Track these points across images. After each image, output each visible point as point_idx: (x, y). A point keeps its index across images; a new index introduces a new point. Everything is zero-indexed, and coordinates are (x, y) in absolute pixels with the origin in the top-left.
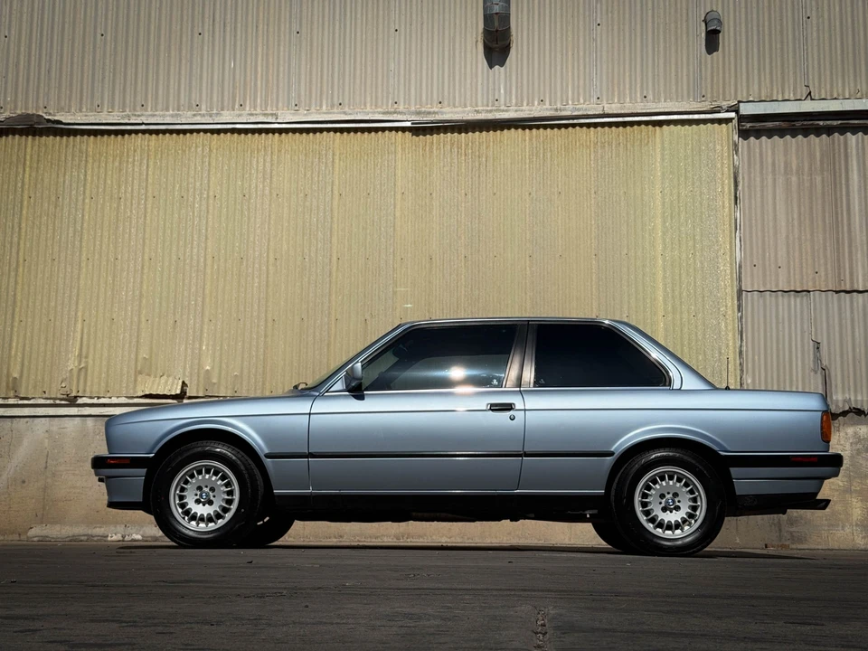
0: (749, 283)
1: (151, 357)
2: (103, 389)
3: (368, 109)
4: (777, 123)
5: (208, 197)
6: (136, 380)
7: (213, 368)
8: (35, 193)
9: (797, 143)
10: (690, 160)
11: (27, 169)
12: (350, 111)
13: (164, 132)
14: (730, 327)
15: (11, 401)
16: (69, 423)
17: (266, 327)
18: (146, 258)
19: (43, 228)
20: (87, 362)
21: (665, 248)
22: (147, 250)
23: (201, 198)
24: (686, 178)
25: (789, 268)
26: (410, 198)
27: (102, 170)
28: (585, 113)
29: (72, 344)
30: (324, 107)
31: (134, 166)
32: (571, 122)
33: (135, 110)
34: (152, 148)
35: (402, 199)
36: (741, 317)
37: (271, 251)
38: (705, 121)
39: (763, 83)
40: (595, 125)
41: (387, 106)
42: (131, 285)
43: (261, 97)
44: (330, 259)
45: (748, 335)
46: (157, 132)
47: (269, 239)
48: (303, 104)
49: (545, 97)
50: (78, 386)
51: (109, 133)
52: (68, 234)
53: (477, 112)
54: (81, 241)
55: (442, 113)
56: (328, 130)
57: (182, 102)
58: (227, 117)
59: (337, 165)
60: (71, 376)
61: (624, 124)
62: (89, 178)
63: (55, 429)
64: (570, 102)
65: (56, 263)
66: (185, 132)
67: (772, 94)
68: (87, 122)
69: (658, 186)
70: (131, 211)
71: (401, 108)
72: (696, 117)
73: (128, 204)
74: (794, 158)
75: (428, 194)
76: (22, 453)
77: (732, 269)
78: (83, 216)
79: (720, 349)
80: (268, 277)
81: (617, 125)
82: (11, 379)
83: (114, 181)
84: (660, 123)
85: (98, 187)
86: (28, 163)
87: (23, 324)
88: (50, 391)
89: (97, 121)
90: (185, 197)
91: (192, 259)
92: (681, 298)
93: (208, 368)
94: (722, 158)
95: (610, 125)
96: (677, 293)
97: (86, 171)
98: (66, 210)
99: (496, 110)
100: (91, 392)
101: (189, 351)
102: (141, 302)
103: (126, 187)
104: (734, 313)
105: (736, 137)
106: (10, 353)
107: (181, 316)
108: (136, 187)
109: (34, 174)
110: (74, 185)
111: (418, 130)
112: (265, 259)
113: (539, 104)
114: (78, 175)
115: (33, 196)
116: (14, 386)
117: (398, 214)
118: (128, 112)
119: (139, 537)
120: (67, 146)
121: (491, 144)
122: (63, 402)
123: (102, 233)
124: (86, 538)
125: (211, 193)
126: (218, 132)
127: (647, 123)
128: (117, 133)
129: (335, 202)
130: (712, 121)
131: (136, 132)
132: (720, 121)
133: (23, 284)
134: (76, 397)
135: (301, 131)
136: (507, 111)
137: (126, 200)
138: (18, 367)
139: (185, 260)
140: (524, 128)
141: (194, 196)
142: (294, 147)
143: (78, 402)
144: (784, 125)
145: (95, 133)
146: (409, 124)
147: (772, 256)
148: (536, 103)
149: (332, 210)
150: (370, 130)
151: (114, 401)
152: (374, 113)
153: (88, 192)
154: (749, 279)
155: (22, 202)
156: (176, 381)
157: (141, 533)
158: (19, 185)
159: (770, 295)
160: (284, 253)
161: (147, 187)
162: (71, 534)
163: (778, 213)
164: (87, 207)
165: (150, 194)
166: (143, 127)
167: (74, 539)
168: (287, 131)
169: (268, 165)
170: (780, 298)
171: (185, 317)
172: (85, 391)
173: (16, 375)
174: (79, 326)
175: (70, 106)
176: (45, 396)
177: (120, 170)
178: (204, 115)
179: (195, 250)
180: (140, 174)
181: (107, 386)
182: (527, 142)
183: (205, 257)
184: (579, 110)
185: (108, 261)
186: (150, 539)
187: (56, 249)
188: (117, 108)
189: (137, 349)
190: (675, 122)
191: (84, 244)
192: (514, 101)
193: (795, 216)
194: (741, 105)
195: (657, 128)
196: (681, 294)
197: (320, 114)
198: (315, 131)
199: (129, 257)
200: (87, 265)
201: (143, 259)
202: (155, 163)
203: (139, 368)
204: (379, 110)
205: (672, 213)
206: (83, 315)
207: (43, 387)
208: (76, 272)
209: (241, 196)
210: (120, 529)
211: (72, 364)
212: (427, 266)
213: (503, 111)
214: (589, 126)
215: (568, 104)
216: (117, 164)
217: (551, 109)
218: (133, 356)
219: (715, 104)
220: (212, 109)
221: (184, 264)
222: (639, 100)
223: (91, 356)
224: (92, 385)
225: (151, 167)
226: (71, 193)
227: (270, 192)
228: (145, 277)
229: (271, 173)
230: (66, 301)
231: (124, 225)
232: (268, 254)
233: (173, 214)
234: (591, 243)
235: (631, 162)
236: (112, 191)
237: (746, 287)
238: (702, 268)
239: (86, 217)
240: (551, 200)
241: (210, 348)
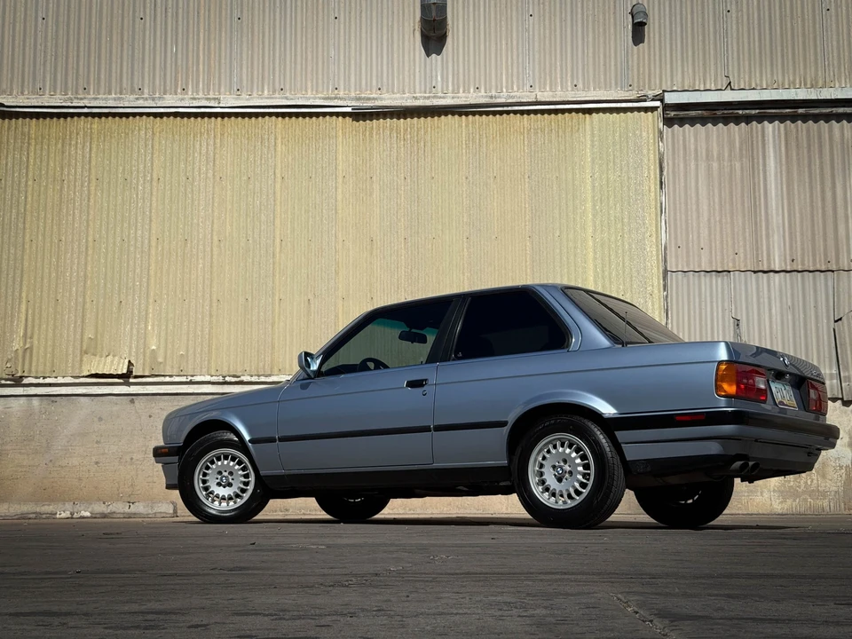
0: (674, 264)
2: (48, 369)
3: (309, 95)
4: (700, 112)
5: (152, 179)
6: (81, 360)
7: (158, 347)
9: (718, 130)
10: (618, 147)
12: (292, 97)
13: (107, 115)
14: (656, 306)
16: (14, 403)
17: (211, 306)
18: (90, 239)
20: (32, 343)
21: (595, 231)
22: (91, 232)
23: (144, 180)
24: (614, 163)
25: (711, 248)
26: (351, 182)
27: (45, 153)
28: (519, 100)
29: (17, 325)
30: (266, 92)
31: (76, 148)
32: (505, 109)
33: (77, 93)
34: (95, 131)
35: (343, 182)
36: (667, 296)
37: (215, 233)
38: (632, 110)
39: (686, 73)
40: (529, 112)
41: (328, 91)
42: (75, 267)
43: (203, 82)
44: (274, 241)
45: (673, 313)
46: (100, 115)
47: (213, 221)
48: (245, 89)
49: (480, 84)
50: (23, 367)
51: (52, 115)
52: (11, 216)
53: (416, 98)
54: (24, 223)
55: (382, 99)
56: (270, 114)
57: (124, 85)
58: (171, 101)
59: (279, 149)
60: (16, 358)
61: (556, 112)
62: (32, 161)
64: (504, 90)
66: (127, 115)
67: (694, 84)
68: (30, 105)
69: (588, 171)
70: (74, 193)
71: (341, 94)
72: (624, 105)
73: (72, 187)
74: (715, 145)
75: (369, 179)
77: (657, 251)
78: (26, 198)
80: (212, 259)
81: (550, 112)
83: (57, 163)
84: (590, 111)
85: (40, 170)
89: (40, 104)
90: (129, 181)
91: (136, 240)
92: (610, 279)
93: (154, 347)
94: (648, 145)
95: (543, 112)
96: (607, 273)
97: (28, 154)
98: (9, 191)
99: (434, 97)
100: (37, 372)
101: (135, 331)
102: (85, 282)
103: (69, 170)
104: (659, 292)
105: (661, 125)
107: (127, 297)
108: (79, 170)
110: (17, 168)
111: (359, 115)
112: (210, 241)
113: (474, 92)
114: (21, 158)
117: (339, 197)
118: (70, 95)
119: (88, 514)
120: (9, 129)
121: (429, 129)
122: (8, 382)
123: (45, 214)
124: (34, 515)
125: (155, 176)
126: (161, 115)
127: (577, 111)
128: (59, 115)
129: (278, 186)
130: (639, 109)
131: (79, 115)
132: (646, 110)
134: (21, 377)
135: (243, 115)
136: (444, 98)
137: (69, 182)
139: (129, 242)
140: (460, 114)
141: (138, 179)
142: (236, 132)
143: (24, 382)
144: (705, 113)
145: (38, 116)
146: (349, 110)
147: (695, 238)
148: (472, 90)
149: (274, 193)
150: (311, 115)
151: (60, 380)
152: (315, 98)
153: (30, 174)
154: (673, 259)
156: (122, 361)
157: (90, 509)
159: (694, 275)
160: (227, 234)
161: (90, 168)
162: (19, 512)
163: (700, 197)
164: (30, 189)
165: (93, 177)
166: (86, 110)
167: (23, 517)
168: (229, 115)
169: (211, 148)
170: (703, 278)
171: (130, 297)
172: (30, 371)
174: (23, 307)
175: (12, 89)
177: (63, 152)
178: (146, 99)
179: (140, 232)
180: (83, 156)
181: (53, 366)
182: (464, 127)
183: (149, 239)
184: (513, 97)
185: (51, 242)
186: (98, 516)
188: (58, 91)
189: (82, 329)
190: (604, 110)
191: (27, 226)
192: (450, 88)
193: (717, 200)
194: (666, 94)
195: (587, 115)
196: (610, 274)
197: (262, 99)
198: (257, 115)
199: (73, 239)
200: (31, 247)
201: (87, 241)
202: (98, 145)
203: (84, 348)
204: (320, 95)
205: (601, 197)
206: (27, 296)
208: (19, 253)
209: (184, 178)
210: (69, 506)
211: (17, 345)
212: (368, 247)
213: (440, 98)
214: (522, 113)
215: (502, 92)
216: (60, 146)
217: (486, 96)
218: (78, 337)
219: (642, 93)
220: (154, 93)
221: (128, 246)
222: (569, 89)
223: (36, 337)
224: (37, 365)
225: (94, 150)
226: (13, 175)
227: (214, 175)
228: (89, 258)
229: (214, 156)
230: (10, 283)
231: (67, 207)
232: (212, 236)
233: (117, 196)
234: (526, 225)
235: (562, 148)
236: (55, 173)
237: (671, 267)
238: (630, 249)
239: (29, 199)
240: (487, 184)
241: (156, 328)
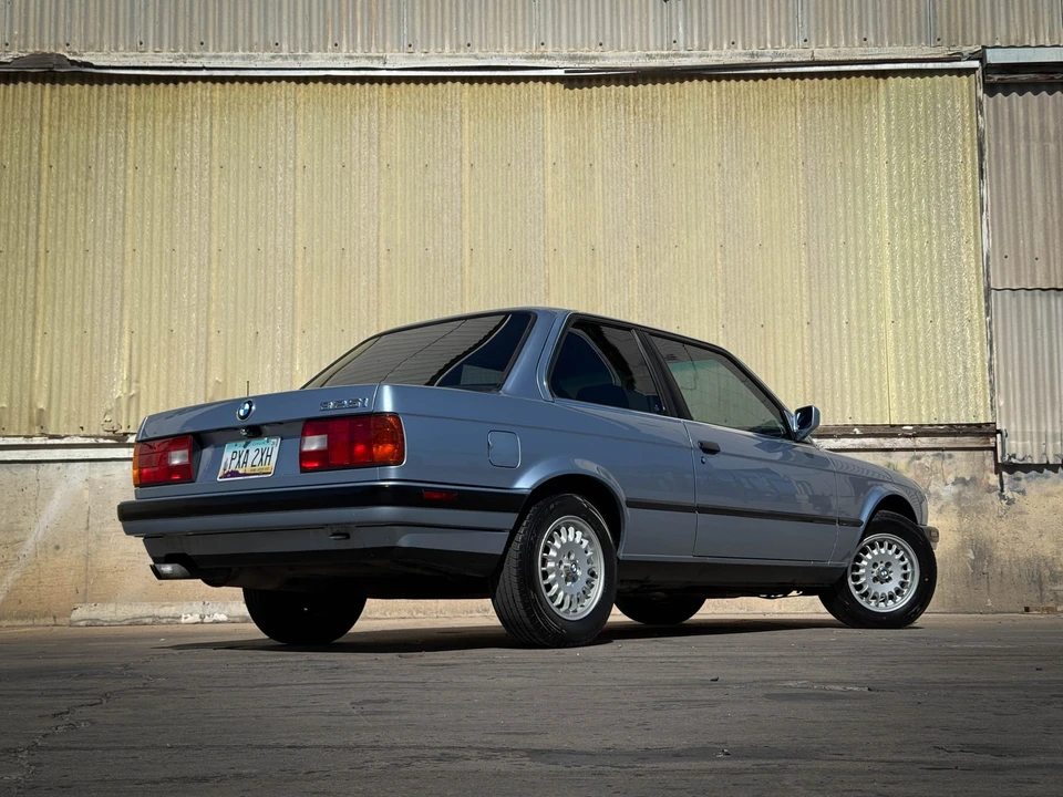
0: (999, 279)
1: (225, 380)
3: (506, 52)
4: (1032, 76)
5: (295, 167)
8: (58, 161)
9: (1055, 101)
10: (922, 122)
11: (46, 128)
12: (482, 55)
13: (232, 79)
14: (977, 336)
15: (37, 441)
16: (116, 469)
18: (214, 248)
19: (71, 209)
20: (138, 388)
21: (892, 236)
22: (215, 238)
23: (285, 168)
24: (918, 145)
25: (1048, 258)
26: (564, 170)
27: (149, 130)
28: (789, 59)
29: (118, 364)
30: (447, 49)
31: (192, 125)
32: (772, 71)
33: (191, 49)
34: (217, 102)
35: (553, 171)
36: (990, 323)
37: (382, 239)
38: (941, 72)
39: (1012, 24)
40: (802, 76)
41: (531, 48)
42: (194, 285)
43: (362, 35)
44: (461, 250)
45: (998, 345)
46: (223, 80)
47: (379, 223)
48: (419, 45)
49: (736, 38)
50: (128, 421)
51: (157, 80)
52: (105, 216)
53: (650, 57)
54: (124, 226)
55: (604, 58)
56: (454, 79)
57: (255, 39)
58: (319, 61)
59: (466, 126)
60: (119, 408)
61: (839, 75)
62: (131, 141)
63: (97, 476)
64: (769, 46)
65: (90, 255)
66: (260, 80)
67: (1023, 38)
68: (127, 64)
69: (884, 154)
70: (191, 186)
71: (549, 51)
72: (930, 66)
73: (187, 177)
74: (1051, 119)
75: (588, 166)
76: (53, 509)
77: (977, 261)
78: (125, 191)
79: (965, 362)
80: (378, 274)
81: (830, 75)
82: (35, 411)
83: (166, 145)
84: (884, 74)
85: (144, 153)
86: (46, 119)
87: (47, 338)
88: (89, 427)
89: (141, 64)
90: (264, 169)
91: (276, 249)
92: (914, 298)
94: (963, 120)
95: (821, 75)
96: (909, 292)
97: (126, 132)
98: (101, 183)
99: (674, 55)
101: (277, 372)
102: (209, 307)
103: (183, 154)
104: (980, 317)
105: (980, 92)
106: (32, 376)
107: (265, 326)
108: (197, 155)
109: (55, 135)
110: (111, 151)
111: (573, 81)
112: (375, 251)
113: (729, 48)
114: (116, 137)
115: (54, 165)
116: (40, 420)
117: (549, 191)
118: (181, 52)
119: (223, 617)
120: (99, 98)
121: (668, 99)
122: (109, 441)
123: (152, 214)
124: (151, 620)
125: (299, 163)
126: (306, 80)
127: (868, 73)
128: (167, 80)
129: (466, 176)
130: (951, 72)
131: (195, 79)
132: (960, 72)
133: (46, 286)
134: (125, 434)
135: (417, 80)
136: (688, 56)
137: (183, 170)
138: (45, 395)
139: (266, 252)
140: (710, 79)
141: (276, 166)
142: (408, 102)
143: (129, 441)
144: (1040, 77)
145: (138, 80)
146: (561, 73)
147: (1027, 244)
148: (725, 46)
149: (461, 185)
150: (508, 80)
152: (514, 57)
153: (130, 160)
154: (998, 273)
155: (39, 173)
157: (226, 612)
158: (36, 149)
159: (1026, 295)
160: (399, 243)
161: (211, 152)
162: (130, 615)
163: (1033, 190)
164: (130, 180)
165: (215, 164)
166: (204, 73)
167: (135, 622)
168: (398, 80)
169: (374, 125)
170: (1038, 298)
171: (269, 327)
173: (42, 406)
174: (126, 339)
175: (102, 44)
176: (82, 433)
177: (174, 130)
178: (286, 58)
179: (280, 239)
180: (201, 136)
182: (715, 97)
183: (294, 248)
184: (781, 55)
185: (161, 252)
186: (237, 620)
187: (90, 236)
188: (166, 46)
189: (206, 370)
190: (904, 73)
191: (128, 230)
192: (696, 43)
193: (1055, 194)
194: (988, 51)
195: (881, 80)
196: (914, 293)
197: (442, 57)
198: (435, 80)
199: (190, 247)
200: (133, 259)
201: (209, 251)
202: (221, 121)
203: (211, 395)
204: (520, 53)
205: (901, 191)
206: (130, 325)
207: (79, 421)
208: (118, 267)
209: (339, 166)
210: (198, 607)
211: (119, 390)
212: (589, 259)
213: (683, 56)
214: (793, 76)
215: (766, 48)
216: (169, 121)
217: (746, 54)
218: (201, 379)
219: (955, 50)
220: (296, 49)
221: (266, 258)
222: (857, 44)
223: (143, 380)
225: (216, 127)
226: (107, 162)
227: (379, 161)
228: (213, 274)
229: (379, 135)
230: (107, 306)
231: (182, 204)
232: (378, 245)
233: (248, 190)
234: (799, 229)
235: (847, 124)
236: (163, 158)
237: (996, 284)
238: (940, 259)
239: (130, 194)
240: (747, 173)
241: (305, 368)
